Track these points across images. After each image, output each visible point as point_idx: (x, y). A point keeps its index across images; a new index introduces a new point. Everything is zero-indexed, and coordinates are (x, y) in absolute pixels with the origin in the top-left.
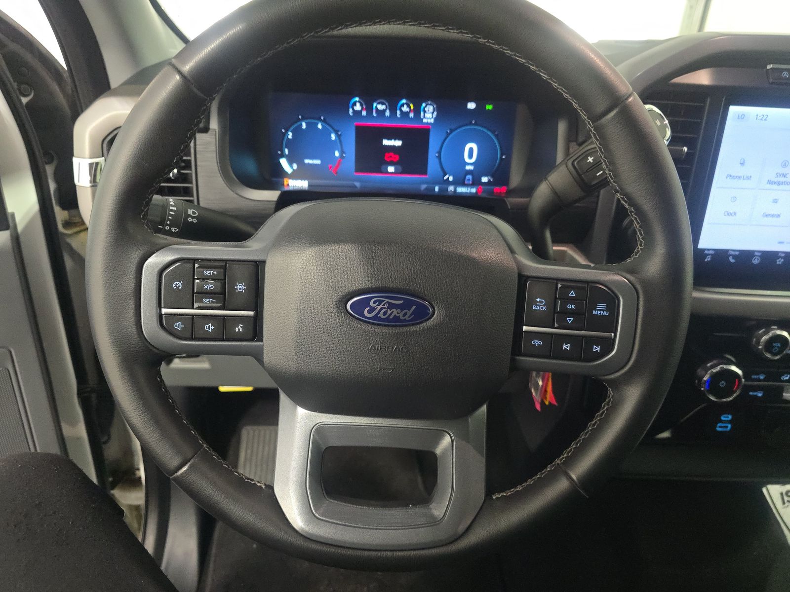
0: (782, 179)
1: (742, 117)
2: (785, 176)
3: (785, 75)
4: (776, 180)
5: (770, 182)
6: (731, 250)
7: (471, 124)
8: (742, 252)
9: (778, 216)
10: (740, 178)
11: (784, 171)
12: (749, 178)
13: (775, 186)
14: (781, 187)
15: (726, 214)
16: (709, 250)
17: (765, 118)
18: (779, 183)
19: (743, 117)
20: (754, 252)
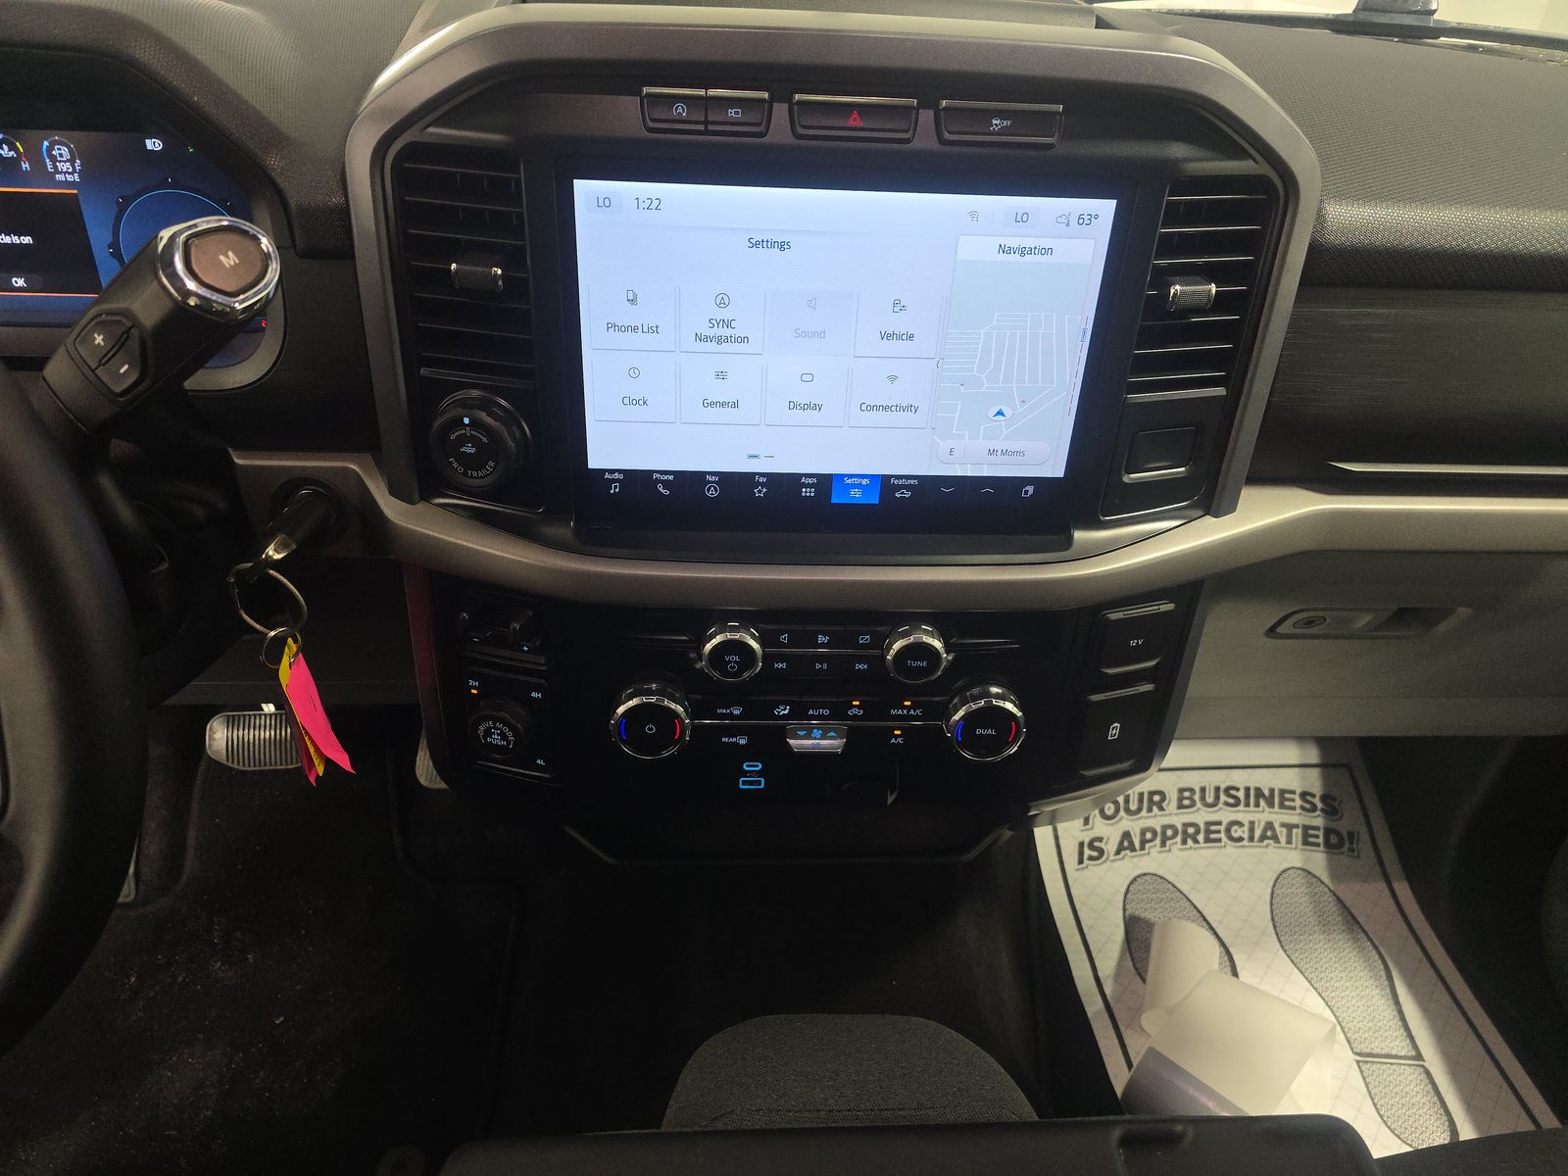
0: (725, 332)
1: (605, 203)
2: (728, 324)
3: (680, 110)
4: (711, 333)
5: (699, 337)
6: (657, 472)
7: (164, 185)
8: (679, 475)
9: (735, 405)
10: (635, 329)
11: (725, 314)
12: (654, 330)
13: (712, 346)
14: (725, 347)
15: (626, 401)
16: (612, 471)
17: (654, 205)
18: (719, 340)
19: (607, 202)
20: (704, 474)
